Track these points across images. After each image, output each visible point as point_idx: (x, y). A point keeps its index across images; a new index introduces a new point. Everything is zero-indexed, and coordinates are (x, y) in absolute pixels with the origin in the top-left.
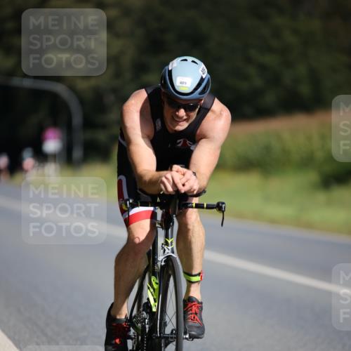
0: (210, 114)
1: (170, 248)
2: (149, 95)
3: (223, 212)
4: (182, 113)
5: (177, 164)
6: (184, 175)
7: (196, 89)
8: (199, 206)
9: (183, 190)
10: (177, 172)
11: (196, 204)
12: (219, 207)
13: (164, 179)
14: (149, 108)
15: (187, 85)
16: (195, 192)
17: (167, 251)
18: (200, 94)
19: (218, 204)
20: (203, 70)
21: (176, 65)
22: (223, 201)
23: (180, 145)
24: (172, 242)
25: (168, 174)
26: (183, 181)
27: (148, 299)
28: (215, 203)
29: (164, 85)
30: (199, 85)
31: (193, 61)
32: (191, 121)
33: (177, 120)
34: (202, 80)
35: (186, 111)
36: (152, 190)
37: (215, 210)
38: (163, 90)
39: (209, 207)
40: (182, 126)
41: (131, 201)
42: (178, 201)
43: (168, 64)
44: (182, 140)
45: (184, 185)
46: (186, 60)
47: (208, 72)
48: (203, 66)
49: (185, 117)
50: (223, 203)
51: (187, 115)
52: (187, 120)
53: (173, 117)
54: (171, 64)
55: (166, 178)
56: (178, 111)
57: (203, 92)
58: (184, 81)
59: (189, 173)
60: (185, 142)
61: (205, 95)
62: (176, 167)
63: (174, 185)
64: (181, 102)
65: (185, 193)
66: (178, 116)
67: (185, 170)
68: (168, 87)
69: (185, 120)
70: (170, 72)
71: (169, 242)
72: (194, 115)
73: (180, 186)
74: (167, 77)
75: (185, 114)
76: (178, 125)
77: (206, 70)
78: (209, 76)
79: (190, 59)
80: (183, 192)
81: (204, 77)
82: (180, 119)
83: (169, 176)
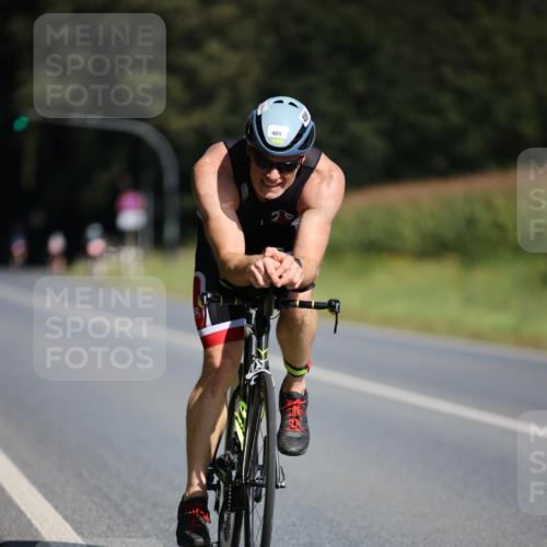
0: (314, 175)
1: (263, 361)
2: (229, 151)
3: (337, 314)
4: (275, 174)
5: (272, 246)
6: (281, 262)
7: (294, 142)
8: (304, 305)
9: (279, 283)
10: (272, 257)
11: (301, 302)
12: (331, 306)
13: (253, 268)
14: (230, 168)
15: (282, 137)
16: (297, 286)
17: (259, 366)
18: (301, 148)
19: (330, 302)
20: (305, 116)
21: (267, 108)
22: (337, 298)
23: (276, 219)
24: (266, 354)
25: (259, 260)
26: (280, 271)
27: (236, 433)
28: (325, 300)
29: (251, 136)
30: (299, 136)
31: (291, 104)
32: (287, 186)
33: (269, 184)
34: (303, 129)
35: (281, 172)
37: (326, 310)
38: (249, 143)
39: (319, 306)
40: (276, 193)
41: (209, 296)
42: (274, 297)
44: (278, 213)
45: (280, 277)
46: (281, 102)
49: (279, 181)
50: (337, 301)
51: (282, 178)
52: (282, 185)
53: (262, 180)
54: (260, 107)
55: (257, 267)
56: (269, 171)
57: (304, 147)
58: (278, 130)
60: (282, 215)
61: (308, 150)
62: (270, 250)
63: (267, 276)
64: (273, 159)
65: (283, 287)
66: (269, 180)
67: (283, 255)
68: (256, 139)
69: (279, 184)
70: (259, 118)
71: (263, 353)
72: (291, 178)
73: (275, 278)
74: (255, 126)
75: (279, 176)
76: (269, 191)
77: (309, 116)
78: (313, 123)
79: (287, 100)
81: (306, 125)
82: (273, 183)
83: (260, 264)
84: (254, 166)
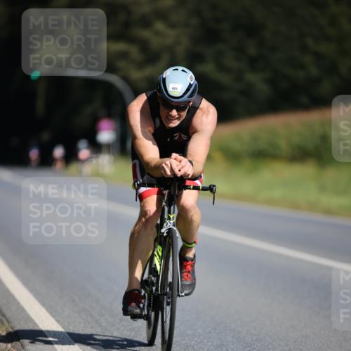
0: (198, 111)
1: (172, 222)
2: (148, 98)
3: (214, 193)
4: (174, 113)
5: (176, 153)
6: (180, 162)
7: (185, 93)
8: (196, 188)
9: (179, 174)
10: (175, 159)
11: (193, 187)
12: (211, 189)
13: (164, 165)
14: (148, 109)
15: (178, 90)
16: (190, 177)
17: (169, 224)
18: (189, 97)
19: (210, 186)
20: (191, 77)
21: (169, 74)
22: (214, 184)
23: (176, 138)
24: (173, 218)
25: (167, 161)
26: (180, 167)
27: (155, 265)
28: (208, 186)
29: (160, 90)
30: (188, 90)
31: (183, 71)
32: (182, 119)
33: (171, 119)
34: (190, 85)
35: (178, 111)
36: (157, 174)
37: (208, 192)
38: (159, 94)
39: (204, 189)
40: (175, 124)
42: (177, 184)
43: (162, 73)
44: (177, 134)
45: (180, 171)
46: (177, 70)
47: (196, 79)
48: (191, 74)
49: (177, 116)
50: (214, 186)
51: (178, 114)
52: (179, 119)
53: (167, 116)
54: (165, 72)
55: (166, 164)
56: (171, 111)
57: (191, 96)
59: (185, 160)
60: (180, 136)
61: (194, 98)
62: (174, 155)
63: (172, 170)
64: (173, 104)
66: (171, 116)
67: (182, 158)
68: (163, 92)
69: (177, 118)
70: (164, 80)
71: (171, 217)
72: (184, 114)
73: (176, 171)
74: (162, 84)
75: (176, 113)
76: (171, 123)
77: (194, 77)
78: (196, 82)
79: (180, 68)
80: (179, 175)
81: (192, 83)
82: (173, 118)
83: (168, 163)
84: (161, 107)
